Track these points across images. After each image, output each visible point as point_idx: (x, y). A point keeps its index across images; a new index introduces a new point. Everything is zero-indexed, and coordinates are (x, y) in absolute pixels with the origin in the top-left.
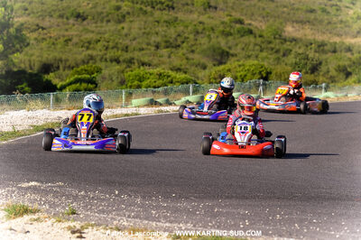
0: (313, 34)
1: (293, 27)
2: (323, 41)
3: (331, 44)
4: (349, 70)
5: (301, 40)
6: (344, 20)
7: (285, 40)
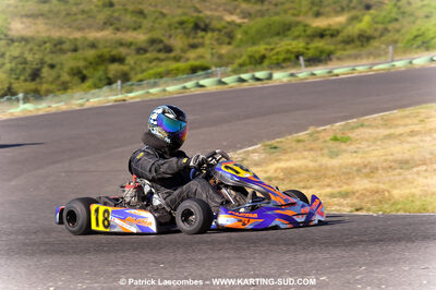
0: (49, 30)
1: (22, 23)
2: (61, 38)
3: (70, 40)
4: (85, 72)
5: (33, 39)
6: (86, 9)
7: (12, 41)
